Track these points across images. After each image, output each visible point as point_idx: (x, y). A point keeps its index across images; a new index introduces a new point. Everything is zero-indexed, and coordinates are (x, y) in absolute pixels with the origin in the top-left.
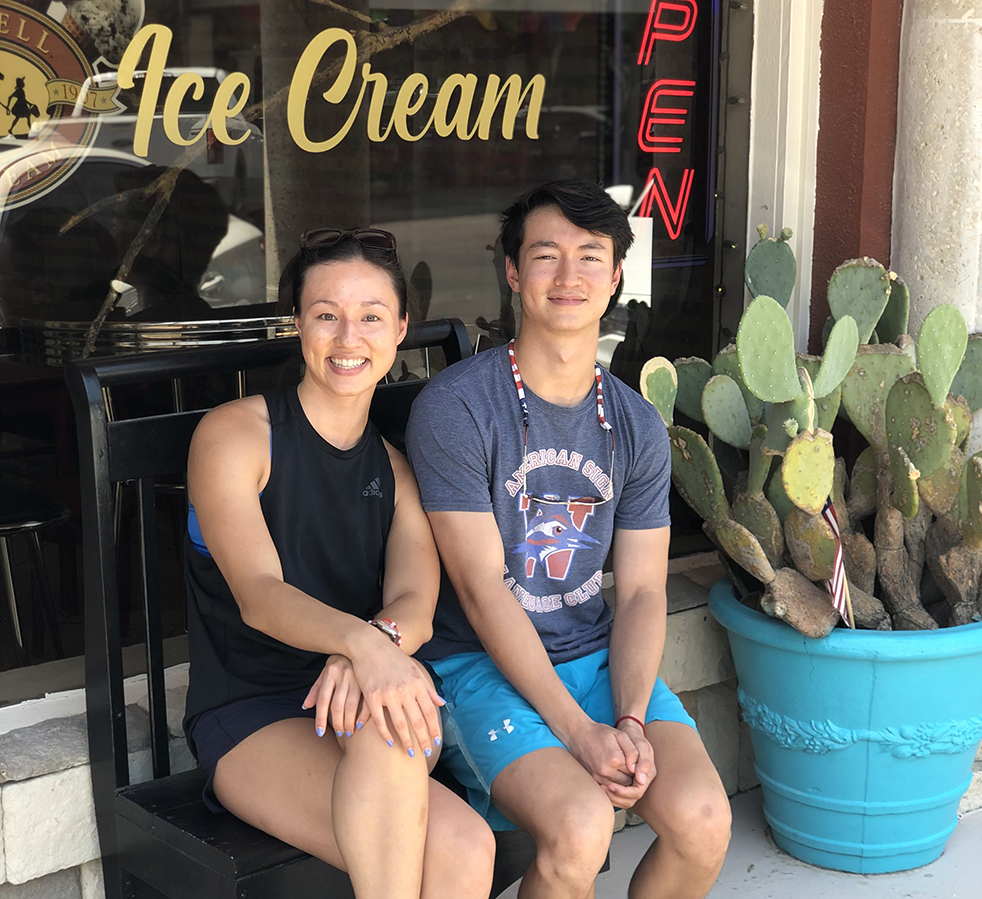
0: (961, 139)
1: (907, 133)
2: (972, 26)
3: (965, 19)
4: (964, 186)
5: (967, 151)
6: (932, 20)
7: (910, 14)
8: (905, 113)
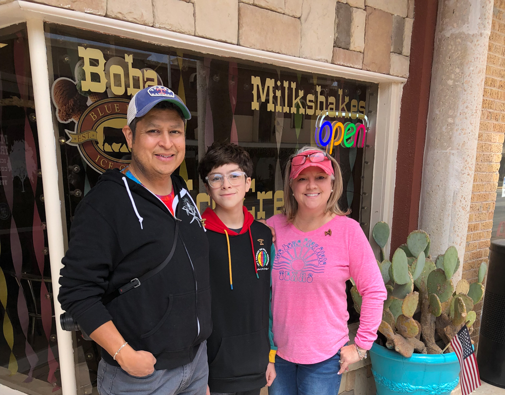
0: (445, 190)
1: (426, 188)
2: (450, 153)
3: (448, 151)
4: (445, 205)
5: (447, 194)
6: (436, 151)
7: (427, 149)
8: (425, 181)
